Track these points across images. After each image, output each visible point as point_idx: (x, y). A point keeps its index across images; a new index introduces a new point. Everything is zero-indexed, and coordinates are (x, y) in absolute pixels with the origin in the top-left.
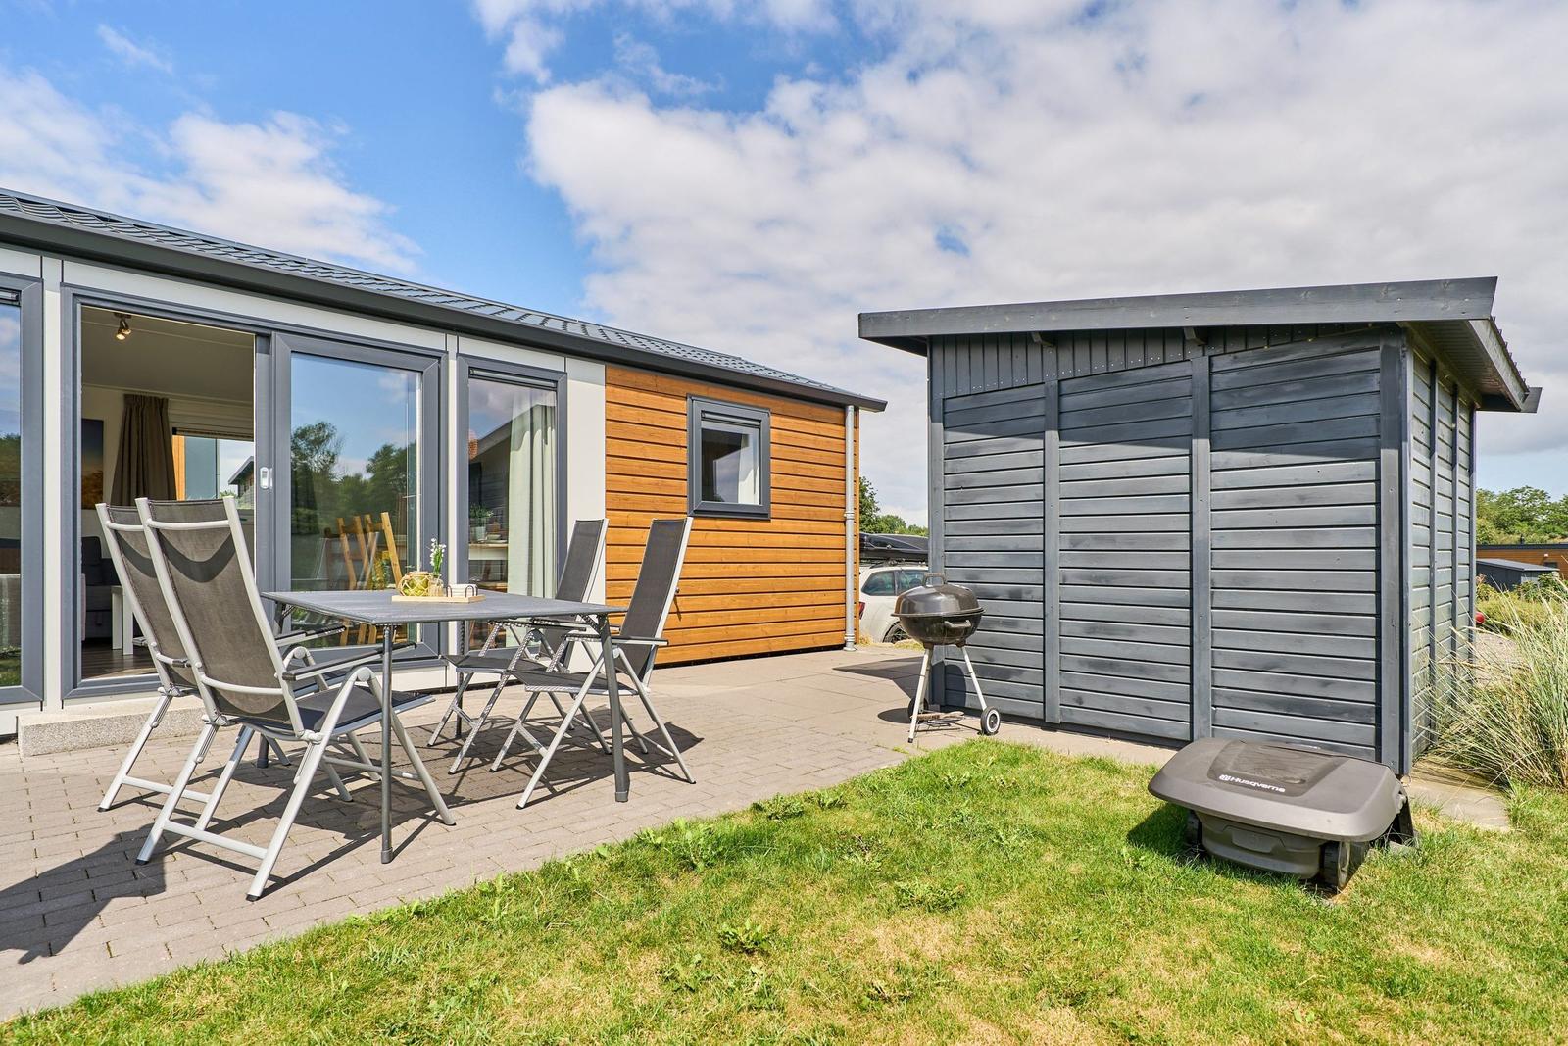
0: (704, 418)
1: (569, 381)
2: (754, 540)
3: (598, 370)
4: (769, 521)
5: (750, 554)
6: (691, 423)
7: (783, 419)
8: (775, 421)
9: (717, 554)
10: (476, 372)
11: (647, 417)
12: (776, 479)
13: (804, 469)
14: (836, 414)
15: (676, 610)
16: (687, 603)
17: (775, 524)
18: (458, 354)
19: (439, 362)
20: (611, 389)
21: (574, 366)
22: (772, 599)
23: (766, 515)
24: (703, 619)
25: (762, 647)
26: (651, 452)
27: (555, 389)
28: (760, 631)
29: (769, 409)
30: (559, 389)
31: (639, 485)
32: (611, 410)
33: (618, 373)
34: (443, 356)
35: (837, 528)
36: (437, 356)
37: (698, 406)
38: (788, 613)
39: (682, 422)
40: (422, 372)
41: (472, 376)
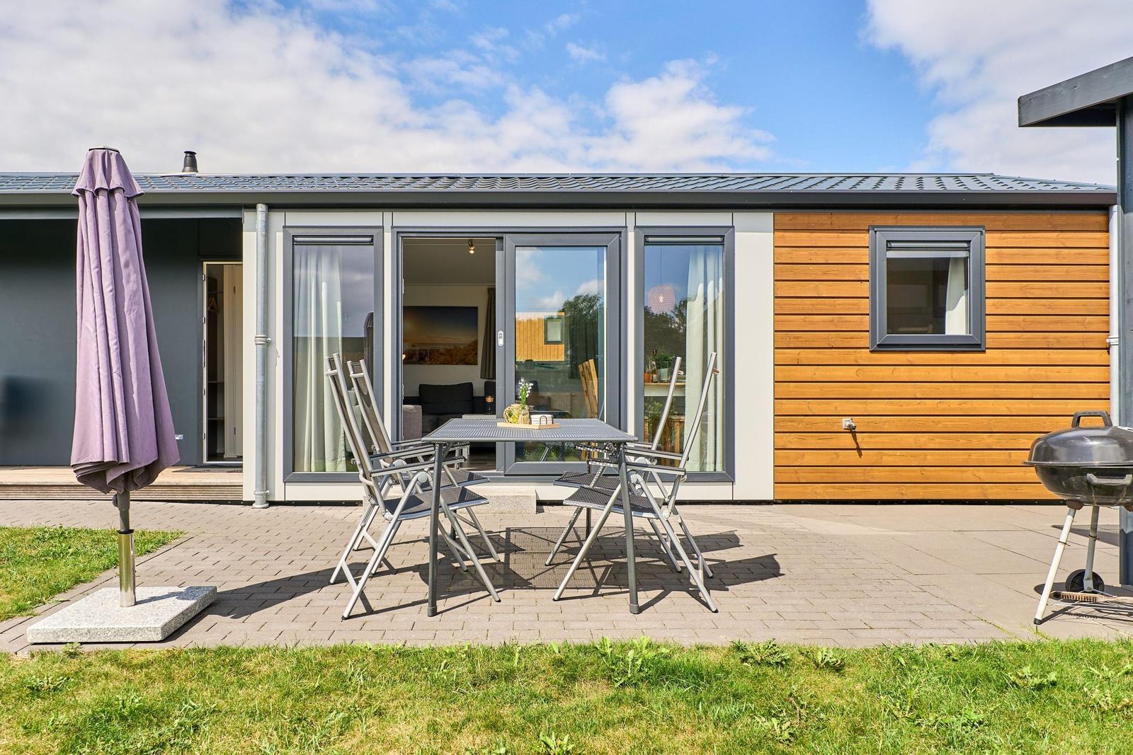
0: (889, 249)
1: (736, 234)
2: (958, 373)
3: (767, 218)
4: (984, 352)
5: (957, 390)
6: (873, 256)
7: (1004, 235)
8: (991, 239)
9: (909, 390)
10: (650, 239)
11: (821, 256)
12: (993, 305)
13: (1037, 290)
14: (1097, 218)
15: (855, 447)
16: (869, 440)
17: (990, 356)
18: (636, 227)
19: (620, 236)
20: (780, 234)
21: (741, 218)
22: (988, 440)
23: (979, 345)
24: (888, 458)
25: (973, 493)
26: (824, 289)
27: (722, 243)
28: (969, 474)
29: (983, 227)
30: (725, 243)
31: (813, 322)
32: (780, 254)
33: (787, 218)
34: (623, 230)
35: (1097, 356)
36: (619, 232)
37: (882, 237)
38: (1013, 458)
39: (865, 256)
40: (607, 246)
41: (647, 243)
